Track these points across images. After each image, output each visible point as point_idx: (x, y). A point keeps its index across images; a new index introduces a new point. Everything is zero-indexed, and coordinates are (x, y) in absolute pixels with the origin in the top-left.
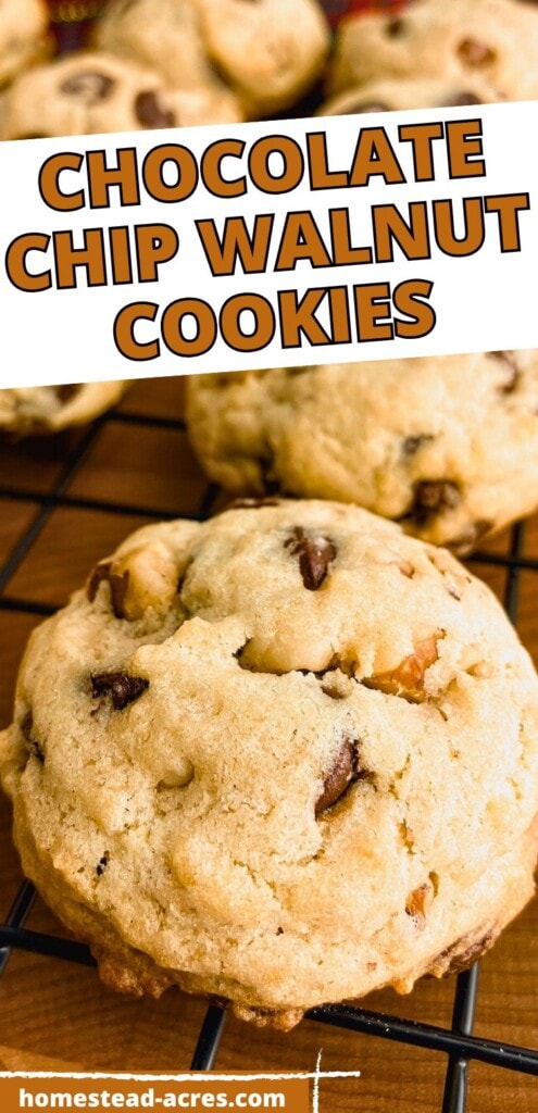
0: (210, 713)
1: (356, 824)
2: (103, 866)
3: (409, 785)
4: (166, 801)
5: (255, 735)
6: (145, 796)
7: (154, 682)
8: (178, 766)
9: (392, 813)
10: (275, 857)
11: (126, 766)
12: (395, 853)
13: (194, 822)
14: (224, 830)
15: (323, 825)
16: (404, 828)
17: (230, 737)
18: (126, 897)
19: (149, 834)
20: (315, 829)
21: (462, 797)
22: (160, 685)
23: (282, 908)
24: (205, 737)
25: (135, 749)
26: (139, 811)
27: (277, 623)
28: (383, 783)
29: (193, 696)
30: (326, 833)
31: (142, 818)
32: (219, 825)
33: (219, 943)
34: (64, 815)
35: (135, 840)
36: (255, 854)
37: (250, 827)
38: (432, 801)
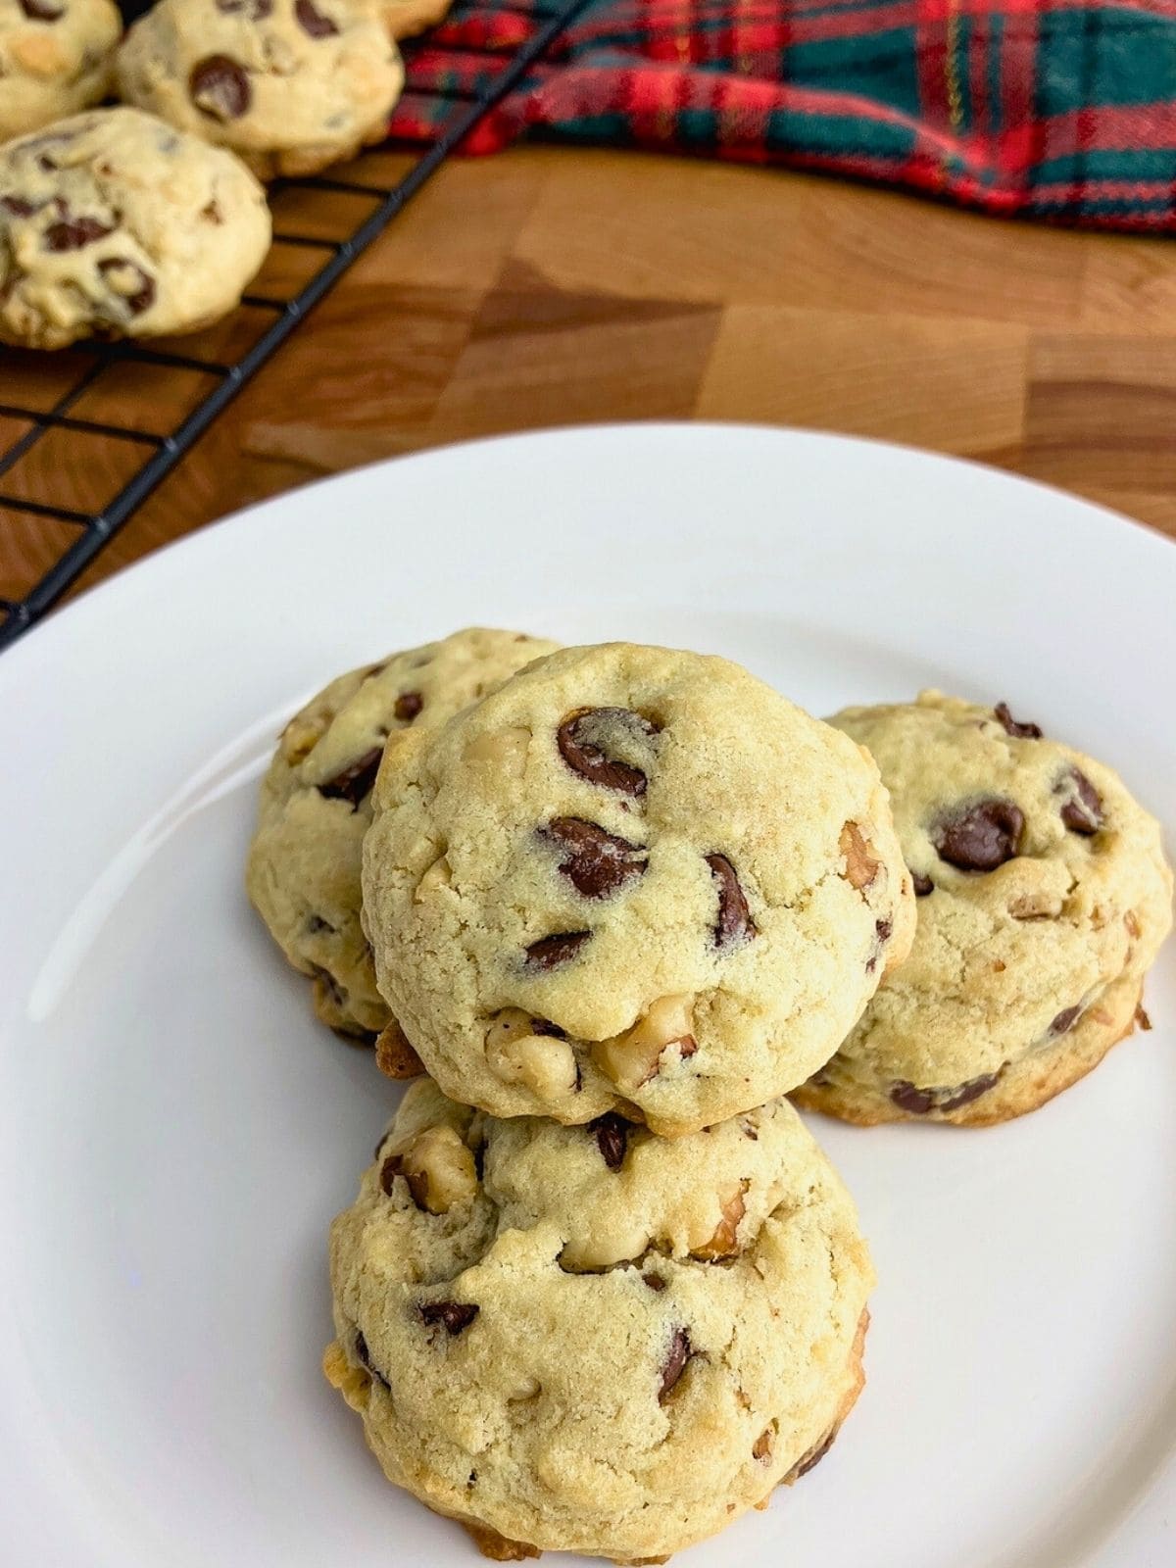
0: (545, 1331)
1: (697, 1401)
2: (473, 1482)
3: (738, 1354)
4: (519, 1415)
5: (593, 1348)
6: (499, 1415)
7: (484, 1308)
8: (525, 1386)
9: (727, 1385)
10: (631, 1450)
11: (476, 1391)
12: (736, 1419)
13: (550, 1433)
14: (581, 1437)
15: (668, 1408)
16: (740, 1394)
17: (569, 1354)
18: (500, 1505)
19: (510, 1448)
20: (660, 1415)
21: (788, 1352)
22: (491, 1309)
23: (645, 1488)
24: (545, 1357)
25: (481, 1375)
26: (496, 1430)
27: (590, 1222)
28: (715, 1358)
29: (526, 1315)
30: (672, 1415)
31: (501, 1436)
32: (575, 1432)
33: (594, 1526)
34: (424, 1442)
35: (498, 1457)
36: (613, 1451)
37: (603, 1430)
38: (762, 1363)
